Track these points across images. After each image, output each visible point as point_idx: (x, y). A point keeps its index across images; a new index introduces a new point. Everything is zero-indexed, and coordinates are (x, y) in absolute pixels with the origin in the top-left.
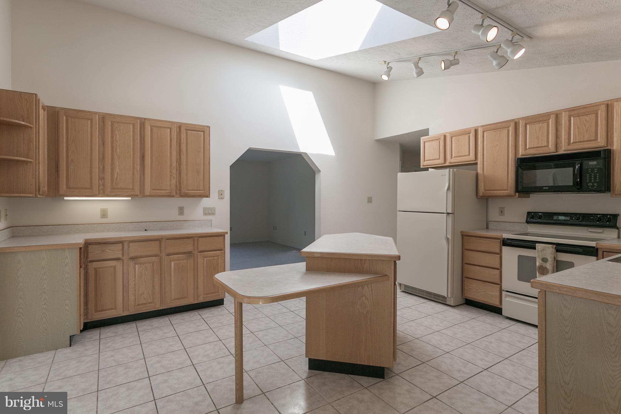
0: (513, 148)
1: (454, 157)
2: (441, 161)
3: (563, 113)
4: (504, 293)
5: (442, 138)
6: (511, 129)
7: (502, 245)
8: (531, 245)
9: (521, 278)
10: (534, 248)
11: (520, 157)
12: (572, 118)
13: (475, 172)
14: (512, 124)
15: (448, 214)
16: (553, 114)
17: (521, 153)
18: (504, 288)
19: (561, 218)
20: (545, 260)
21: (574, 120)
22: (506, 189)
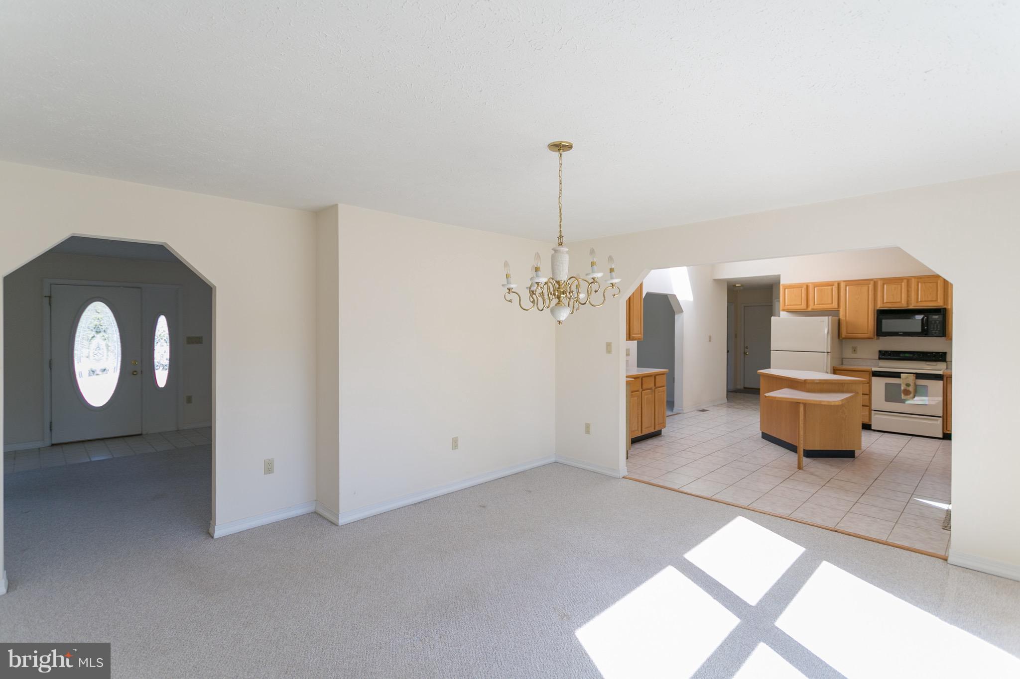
0: (873, 302)
1: (817, 304)
2: (803, 306)
3: (913, 279)
4: (873, 412)
5: (805, 287)
6: (871, 286)
7: (871, 375)
8: (897, 375)
9: (888, 399)
10: (900, 377)
11: (878, 308)
12: (920, 284)
13: (837, 318)
14: (872, 283)
15: (828, 352)
16: (905, 279)
17: (880, 306)
18: (873, 407)
19: (907, 355)
20: (908, 385)
21: (921, 285)
22: (866, 332)
